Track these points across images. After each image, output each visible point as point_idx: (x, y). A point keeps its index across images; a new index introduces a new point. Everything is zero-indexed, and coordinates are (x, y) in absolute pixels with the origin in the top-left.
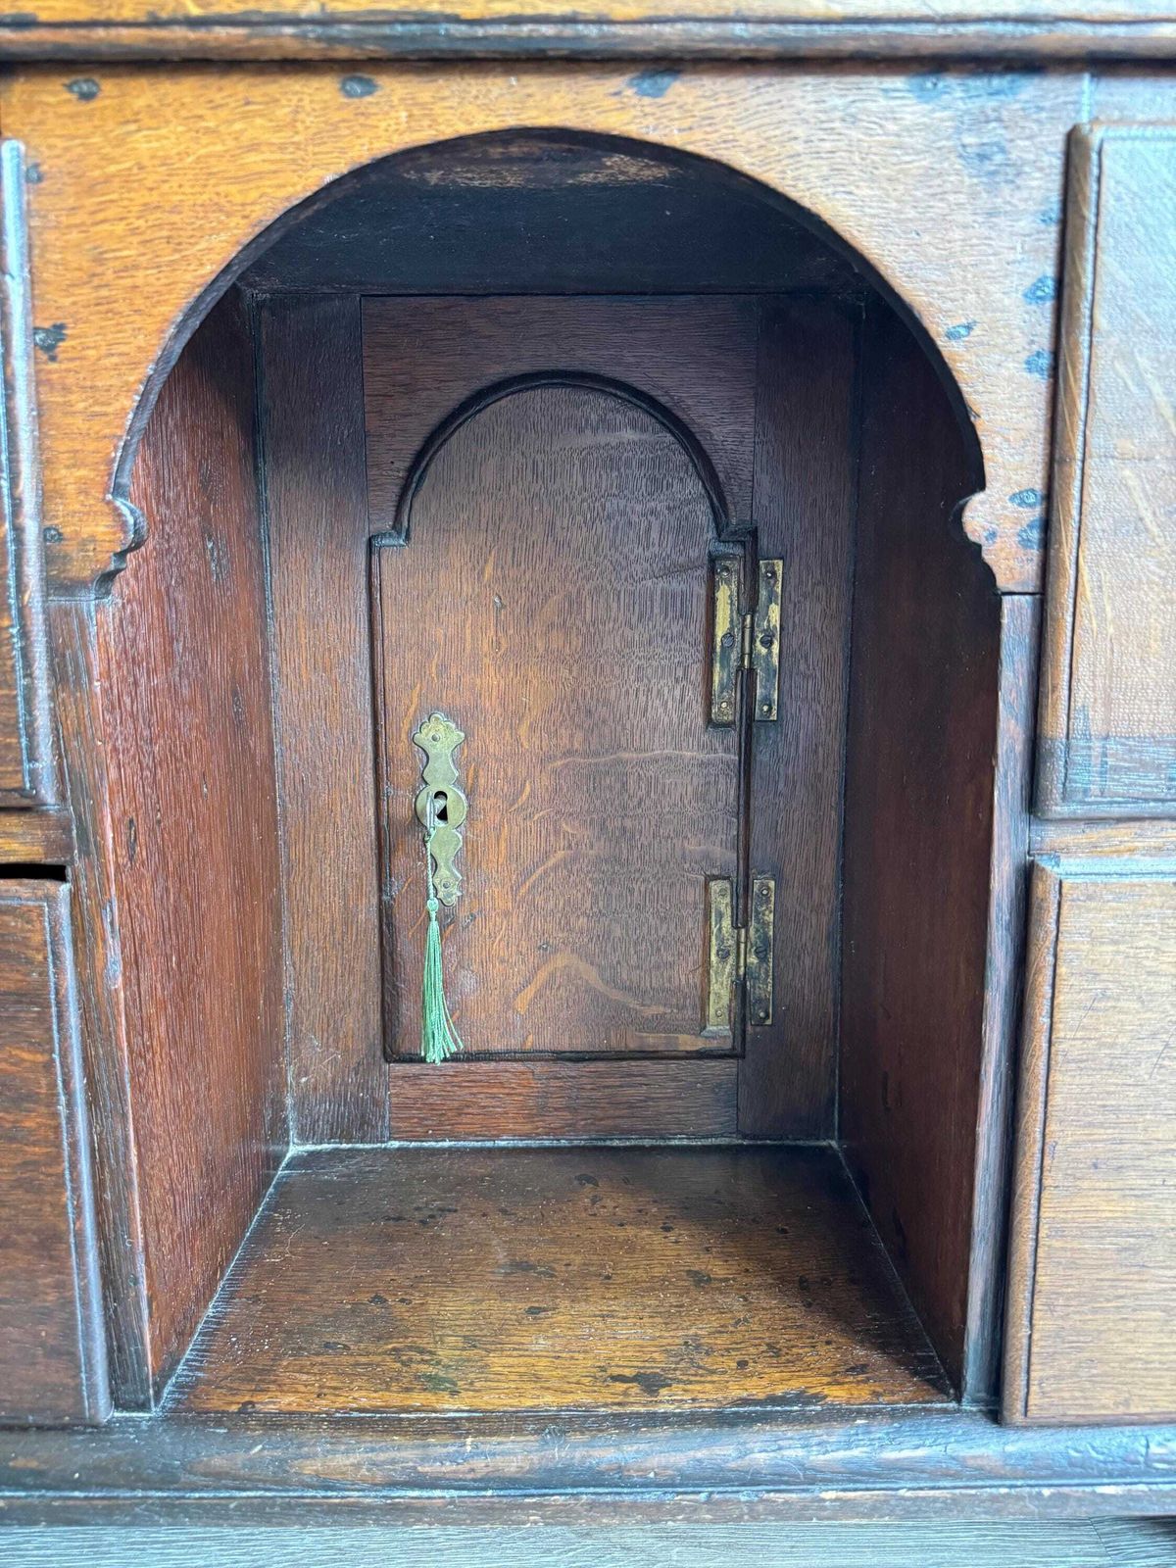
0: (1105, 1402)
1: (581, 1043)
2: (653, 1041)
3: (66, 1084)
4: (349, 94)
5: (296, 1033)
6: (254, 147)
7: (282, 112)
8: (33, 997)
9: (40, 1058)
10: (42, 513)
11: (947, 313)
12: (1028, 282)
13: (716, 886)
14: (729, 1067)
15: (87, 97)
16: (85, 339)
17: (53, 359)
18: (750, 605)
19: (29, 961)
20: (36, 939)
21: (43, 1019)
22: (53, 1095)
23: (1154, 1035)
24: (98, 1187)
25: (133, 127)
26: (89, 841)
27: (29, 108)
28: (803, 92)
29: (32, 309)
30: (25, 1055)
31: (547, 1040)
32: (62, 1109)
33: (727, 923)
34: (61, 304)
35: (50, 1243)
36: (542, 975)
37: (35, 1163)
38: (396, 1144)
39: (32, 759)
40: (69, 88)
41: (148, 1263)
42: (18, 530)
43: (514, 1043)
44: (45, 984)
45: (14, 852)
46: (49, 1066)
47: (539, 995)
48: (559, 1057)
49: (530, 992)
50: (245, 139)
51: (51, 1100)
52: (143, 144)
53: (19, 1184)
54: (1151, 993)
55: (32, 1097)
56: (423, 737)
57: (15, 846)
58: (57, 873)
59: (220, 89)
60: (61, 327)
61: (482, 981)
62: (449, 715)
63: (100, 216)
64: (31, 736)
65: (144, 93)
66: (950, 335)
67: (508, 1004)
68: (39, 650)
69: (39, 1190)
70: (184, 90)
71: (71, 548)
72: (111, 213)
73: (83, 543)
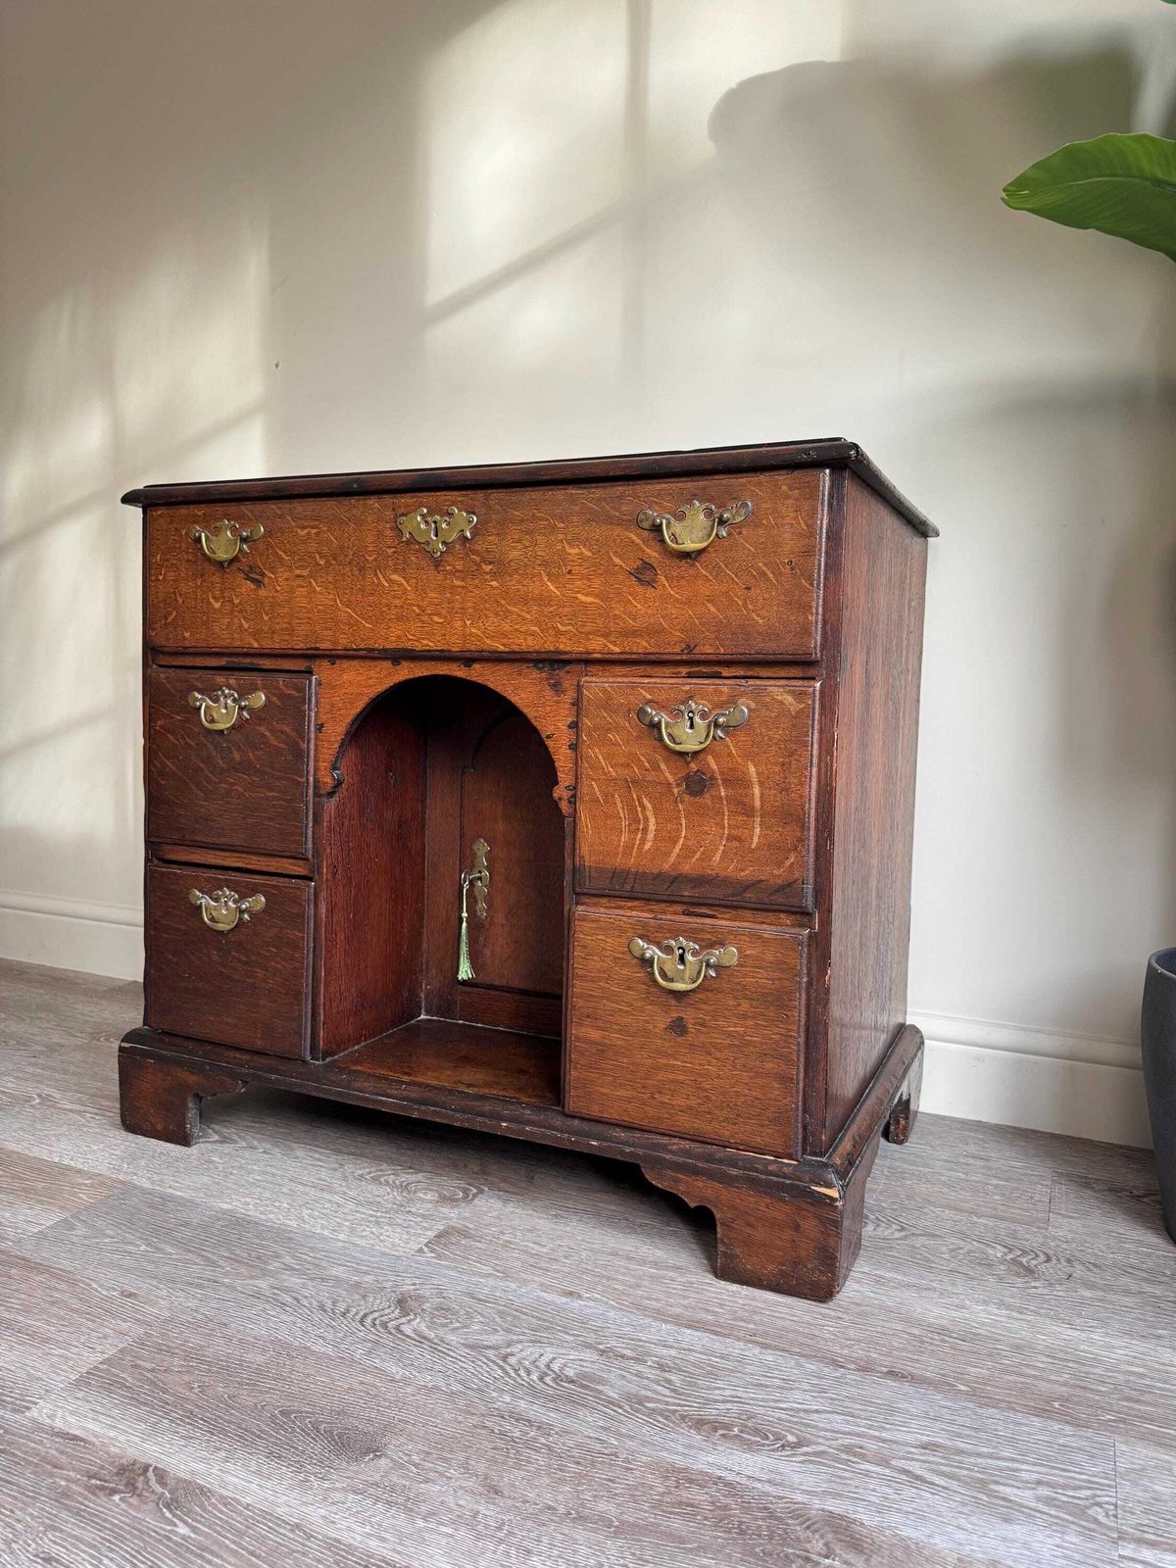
0: (595, 1110)
1: (529, 987)
3: (307, 944)
4: (394, 665)
5: (427, 966)
6: (371, 678)
7: (378, 669)
8: (301, 915)
9: (302, 935)
10: (315, 774)
11: (546, 731)
12: (568, 723)
15: (333, 664)
16: (328, 728)
17: (320, 733)
19: (302, 905)
20: (304, 898)
21: (303, 923)
23: (604, 971)
24: (313, 980)
25: (342, 673)
26: (320, 870)
27: (320, 666)
28: (505, 668)
29: (316, 720)
30: (298, 933)
31: (516, 983)
32: (306, 952)
34: (323, 718)
35: (298, 995)
36: (515, 955)
37: (298, 968)
38: (461, 1022)
39: (307, 844)
40: (330, 661)
41: (324, 1009)
42: (308, 779)
43: (503, 982)
44: (306, 913)
46: (304, 938)
47: (514, 963)
48: (522, 992)
49: (511, 961)
51: (303, 948)
52: (345, 677)
53: (292, 974)
54: (604, 956)
55: (298, 947)
57: (301, 870)
58: (311, 879)
59: (364, 663)
60: (323, 724)
61: (492, 954)
62: (486, 841)
63: (334, 695)
64: (306, 837)
65: (346, 664)
66: (548, 737)
68: (311, 812)
69: (297, 977)
70: (355, 662)
71: (323, 784)
72: (336, 694)
73: (327, 782)
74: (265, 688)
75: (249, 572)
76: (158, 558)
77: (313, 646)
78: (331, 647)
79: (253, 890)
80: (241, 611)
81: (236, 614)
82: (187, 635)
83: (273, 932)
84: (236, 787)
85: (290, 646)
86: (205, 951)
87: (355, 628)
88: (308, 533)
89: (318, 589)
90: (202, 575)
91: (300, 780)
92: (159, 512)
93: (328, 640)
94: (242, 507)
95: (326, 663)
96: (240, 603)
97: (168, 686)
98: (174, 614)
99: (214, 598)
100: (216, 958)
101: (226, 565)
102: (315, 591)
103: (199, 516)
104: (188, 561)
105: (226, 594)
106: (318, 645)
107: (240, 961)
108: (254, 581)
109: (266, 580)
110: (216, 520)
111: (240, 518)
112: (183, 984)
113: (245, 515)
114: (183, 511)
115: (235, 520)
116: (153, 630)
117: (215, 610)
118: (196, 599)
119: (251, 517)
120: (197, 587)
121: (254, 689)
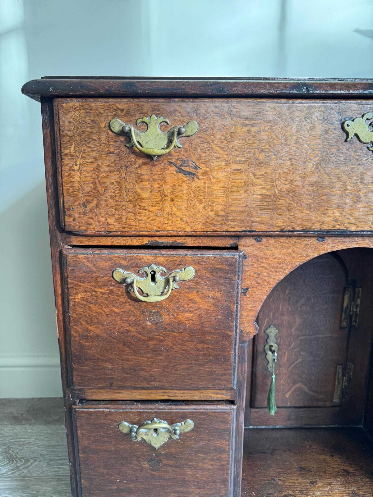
1: (301, 405)
2: (320, 404)
3: (232, 448)
4: (319, 241)
6: (296, 251)
7: (303, 244)
8: (228, 430)
9: (227, 443)
13: (338, 367)
14: (338, 409)
15: (259, 241)
16: (253, 291)
17: (245, 295)
18: (353, 299)
19: (228, 423)
20: (230, 418)
21: (229, 435)
22: (229, 451)
25: (268, 247)
26: (240, 395)
29: (242, 285)
30: (224, 442)
31: (293, 404)
32: (231, 454)
33: (340, 375)
34: (248, 284)
35: (225, 482)
36: (293, 389)
37: (224, 465)
39: (234, 381)
40: (255, 239)
42: (236, 332)
43: (284, 405)
44: (230, 428)
45: (223, 398)
46: (229, 445)
47: (292, 393)
48: (296, 407)
49: (290, 393)
50: (294, 250)
51: (229, 452)
52: (270, 252)
53: (219, 469)
55: (225, 451)
56: (268, 331)
57: (224, 396)
58: (233, 403)
59: (289, 240)
60: (248, 288)
62: (274, 326)
63: (259, 266)
64: (234, 376)
65: (271, 241)
67: (284, 395)
68: (237, 355)
69: (224, 470)
71: (244, 334)
72: (261, 265)
73: (247, 333)
74: (194, 263)
75: (182, 165)
76: (72, 149)
77: (248, 229)
78: (267, 230)
79: (183, 417)
80: (172, 200)
81: (167, 202)
82: (111, 221)
83: (201, 443)
84: (165, 343)
85: (224, 229)
86: (136, 463)
87: (292, 214)
88: (249, 131)
89: (256, 181)
90: (126, 167)
91: (230, 334)
92: (71, 104)
93: (264, 224)
94: (173, 104)
95: (251, 241)
96: (172, 193)
97: (88, 264)
98: (95, 202)
99: (142, 188)
100: (147, 466)
101: (155, 158)
102: (252, 183)
103: (122, 110)
104: (110, 153)
105: (156, 185)
106: (253, 228)
107: (170, 466)
108: (186, 173)
109: (200, 173)
110: (142, 115)
111: (171, 114)
112: (114, 487)
113: (176, 110)
114: (101, 103)
115: (164, 114)
116: (70, 216)
117: (143, 199)
118: (121, 189)
119: (185, 114)
120: (121, 178)
121: (182, 264)
